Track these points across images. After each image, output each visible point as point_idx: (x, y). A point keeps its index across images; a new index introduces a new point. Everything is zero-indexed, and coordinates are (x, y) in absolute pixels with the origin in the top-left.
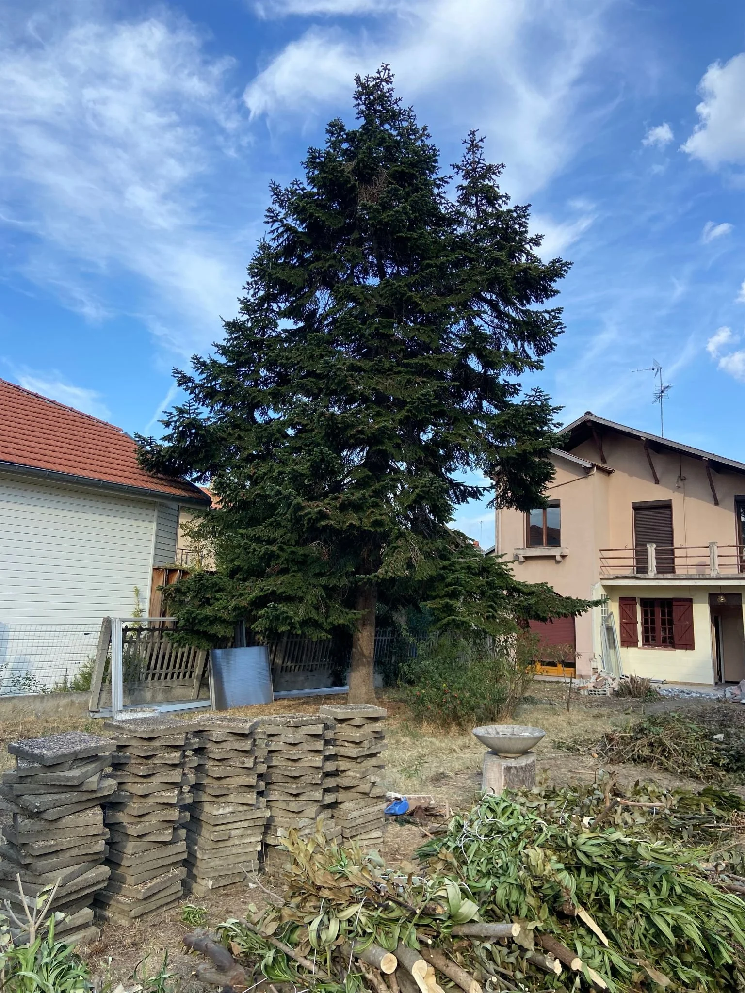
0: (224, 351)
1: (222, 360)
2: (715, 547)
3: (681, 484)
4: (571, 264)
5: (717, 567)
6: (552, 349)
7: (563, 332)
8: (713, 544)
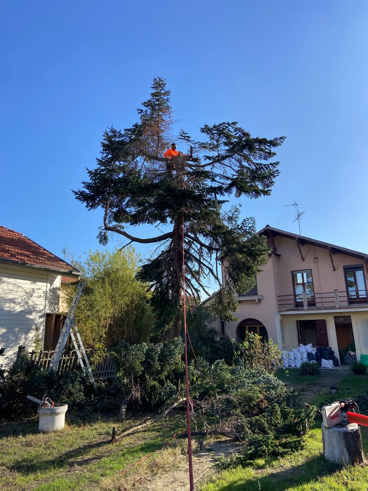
0: (88, 186)
1: (87, 191)
2: (337, 292)
3: (315, 261)
4: (285, 138)
5: (339, 303)
6: (272, 185)
7: (279, 175)
8: (336, 290)
